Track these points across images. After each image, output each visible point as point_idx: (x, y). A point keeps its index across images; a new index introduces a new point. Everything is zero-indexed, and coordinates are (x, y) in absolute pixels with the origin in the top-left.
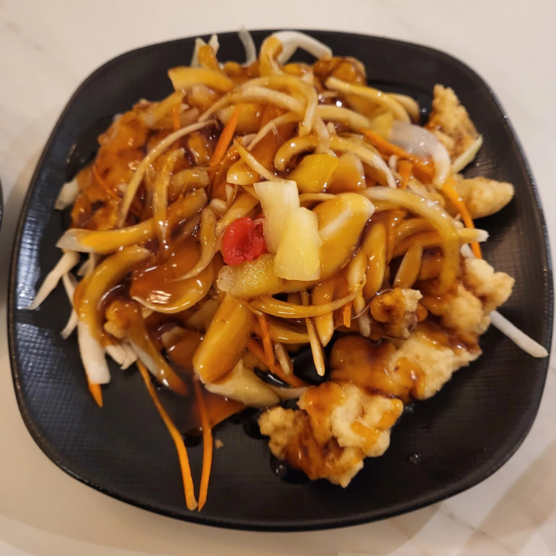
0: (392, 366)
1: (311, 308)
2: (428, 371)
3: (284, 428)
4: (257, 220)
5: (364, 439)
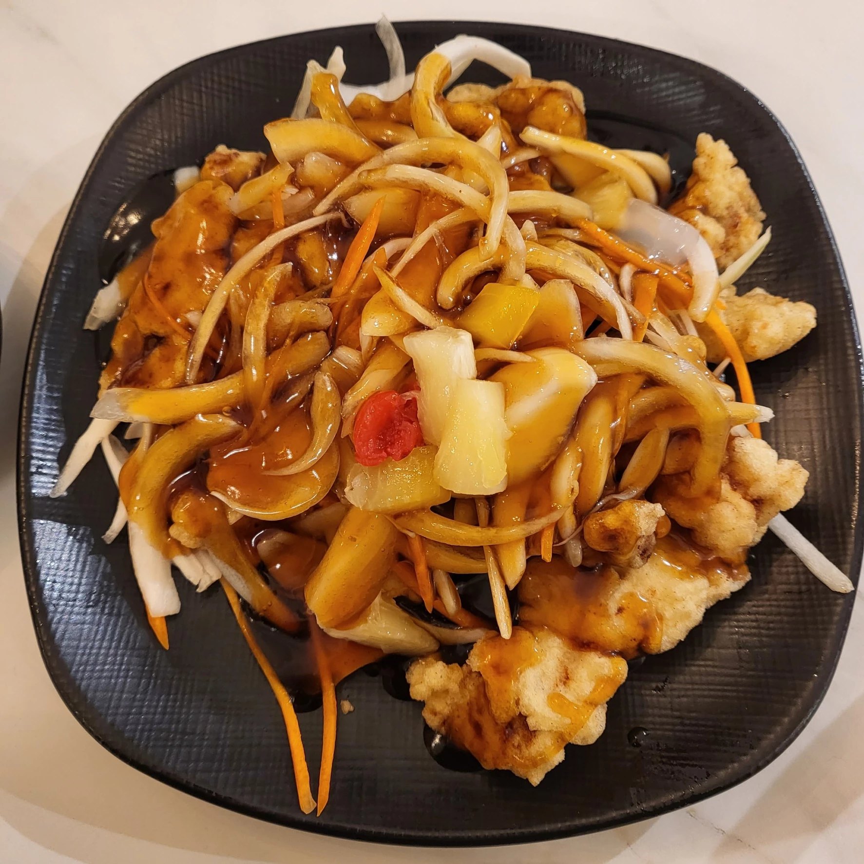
0: (613, 607)
1: (492, 532)
2: (668, 614)
3: (446, 691)
4: (408, 394)
5: (568, 721)
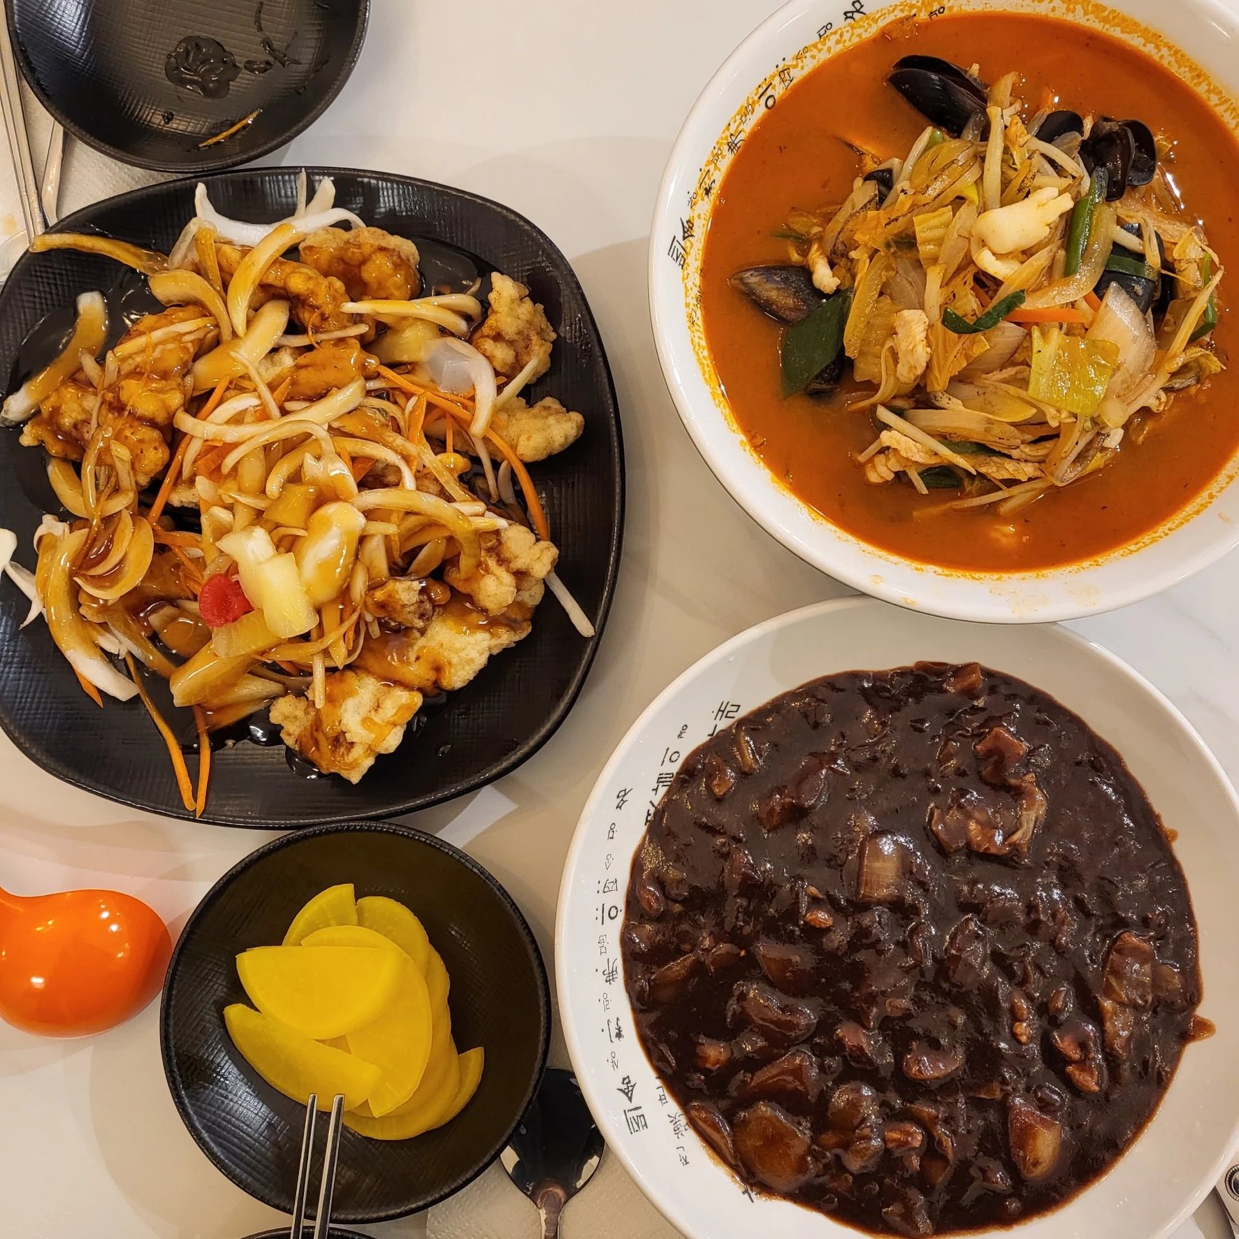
0: (412, 656)
3: (295, 718)
5: (374, 736)
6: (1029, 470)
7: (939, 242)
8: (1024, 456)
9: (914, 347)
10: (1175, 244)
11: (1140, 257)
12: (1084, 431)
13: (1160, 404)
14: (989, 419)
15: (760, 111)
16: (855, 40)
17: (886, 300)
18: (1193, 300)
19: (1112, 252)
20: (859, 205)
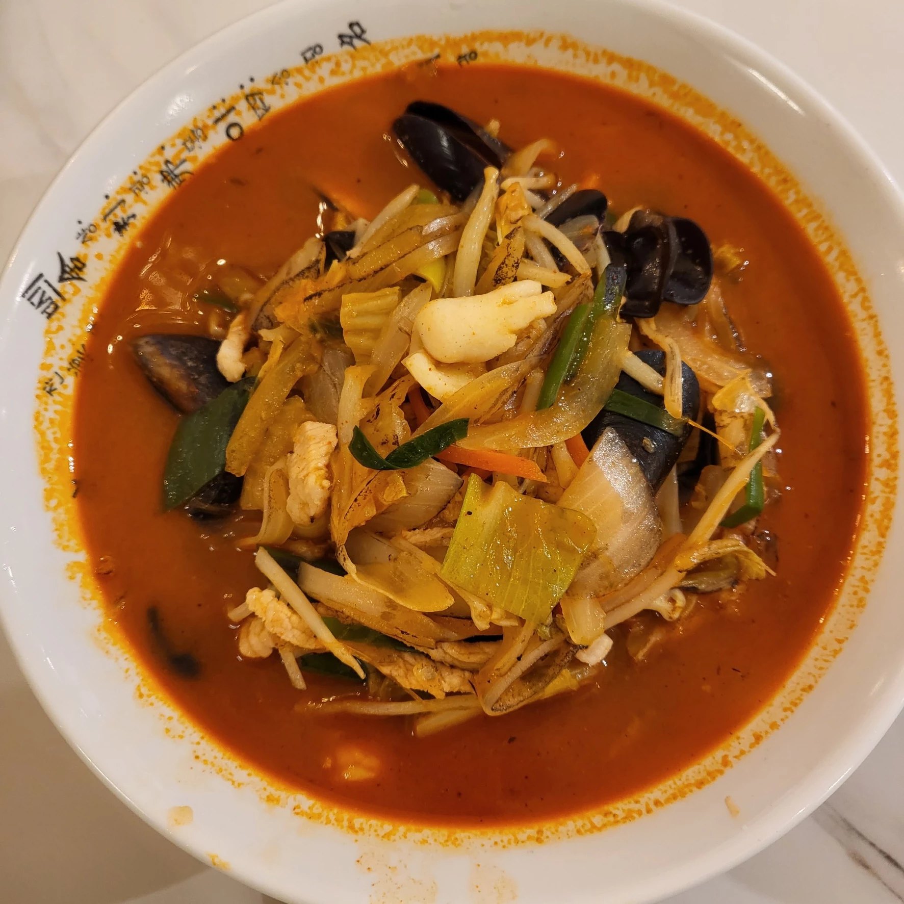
6: (453, 681)
7: (376, 333)
8: (448, 659)
9: (307, 475)
10: (721, 387)
11: (657, 399)
12: (536, 638)
13: (674, 609)
14: (390, 601)
15: (218, 139)
16: (358, 75)
17: (299, 402)
18: (732, 469)
19: (617, 387)
20: (296, 270)
